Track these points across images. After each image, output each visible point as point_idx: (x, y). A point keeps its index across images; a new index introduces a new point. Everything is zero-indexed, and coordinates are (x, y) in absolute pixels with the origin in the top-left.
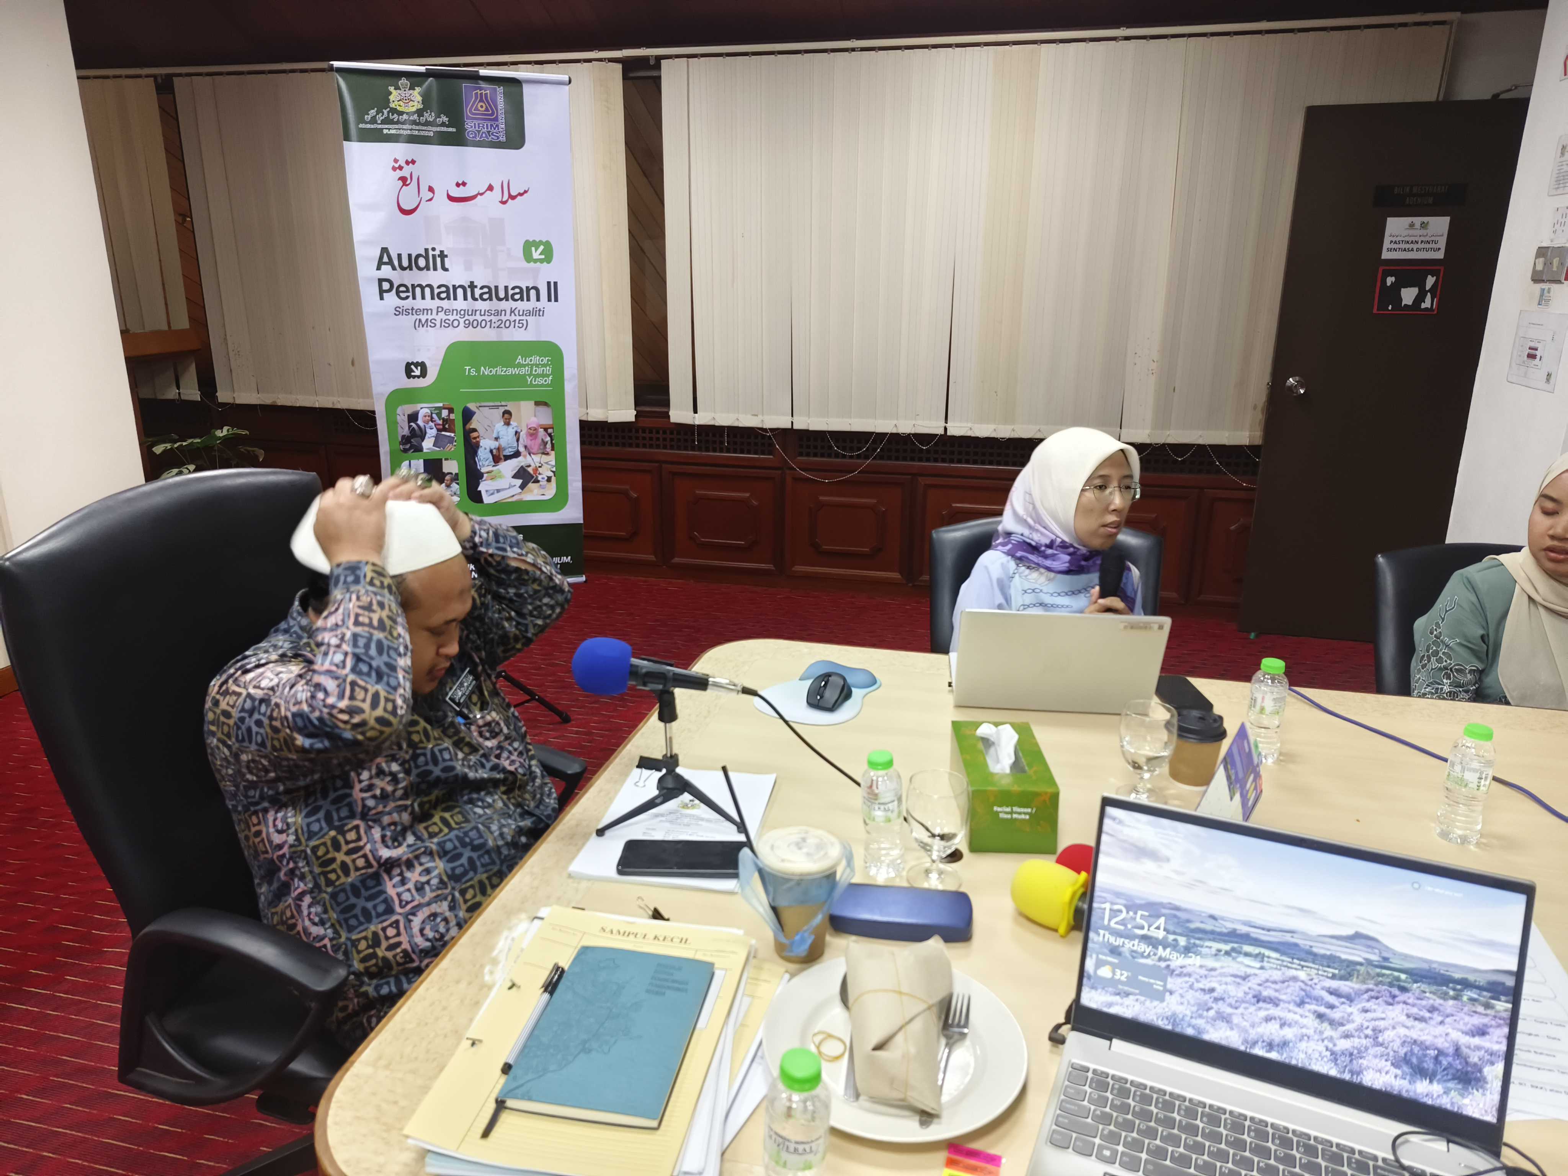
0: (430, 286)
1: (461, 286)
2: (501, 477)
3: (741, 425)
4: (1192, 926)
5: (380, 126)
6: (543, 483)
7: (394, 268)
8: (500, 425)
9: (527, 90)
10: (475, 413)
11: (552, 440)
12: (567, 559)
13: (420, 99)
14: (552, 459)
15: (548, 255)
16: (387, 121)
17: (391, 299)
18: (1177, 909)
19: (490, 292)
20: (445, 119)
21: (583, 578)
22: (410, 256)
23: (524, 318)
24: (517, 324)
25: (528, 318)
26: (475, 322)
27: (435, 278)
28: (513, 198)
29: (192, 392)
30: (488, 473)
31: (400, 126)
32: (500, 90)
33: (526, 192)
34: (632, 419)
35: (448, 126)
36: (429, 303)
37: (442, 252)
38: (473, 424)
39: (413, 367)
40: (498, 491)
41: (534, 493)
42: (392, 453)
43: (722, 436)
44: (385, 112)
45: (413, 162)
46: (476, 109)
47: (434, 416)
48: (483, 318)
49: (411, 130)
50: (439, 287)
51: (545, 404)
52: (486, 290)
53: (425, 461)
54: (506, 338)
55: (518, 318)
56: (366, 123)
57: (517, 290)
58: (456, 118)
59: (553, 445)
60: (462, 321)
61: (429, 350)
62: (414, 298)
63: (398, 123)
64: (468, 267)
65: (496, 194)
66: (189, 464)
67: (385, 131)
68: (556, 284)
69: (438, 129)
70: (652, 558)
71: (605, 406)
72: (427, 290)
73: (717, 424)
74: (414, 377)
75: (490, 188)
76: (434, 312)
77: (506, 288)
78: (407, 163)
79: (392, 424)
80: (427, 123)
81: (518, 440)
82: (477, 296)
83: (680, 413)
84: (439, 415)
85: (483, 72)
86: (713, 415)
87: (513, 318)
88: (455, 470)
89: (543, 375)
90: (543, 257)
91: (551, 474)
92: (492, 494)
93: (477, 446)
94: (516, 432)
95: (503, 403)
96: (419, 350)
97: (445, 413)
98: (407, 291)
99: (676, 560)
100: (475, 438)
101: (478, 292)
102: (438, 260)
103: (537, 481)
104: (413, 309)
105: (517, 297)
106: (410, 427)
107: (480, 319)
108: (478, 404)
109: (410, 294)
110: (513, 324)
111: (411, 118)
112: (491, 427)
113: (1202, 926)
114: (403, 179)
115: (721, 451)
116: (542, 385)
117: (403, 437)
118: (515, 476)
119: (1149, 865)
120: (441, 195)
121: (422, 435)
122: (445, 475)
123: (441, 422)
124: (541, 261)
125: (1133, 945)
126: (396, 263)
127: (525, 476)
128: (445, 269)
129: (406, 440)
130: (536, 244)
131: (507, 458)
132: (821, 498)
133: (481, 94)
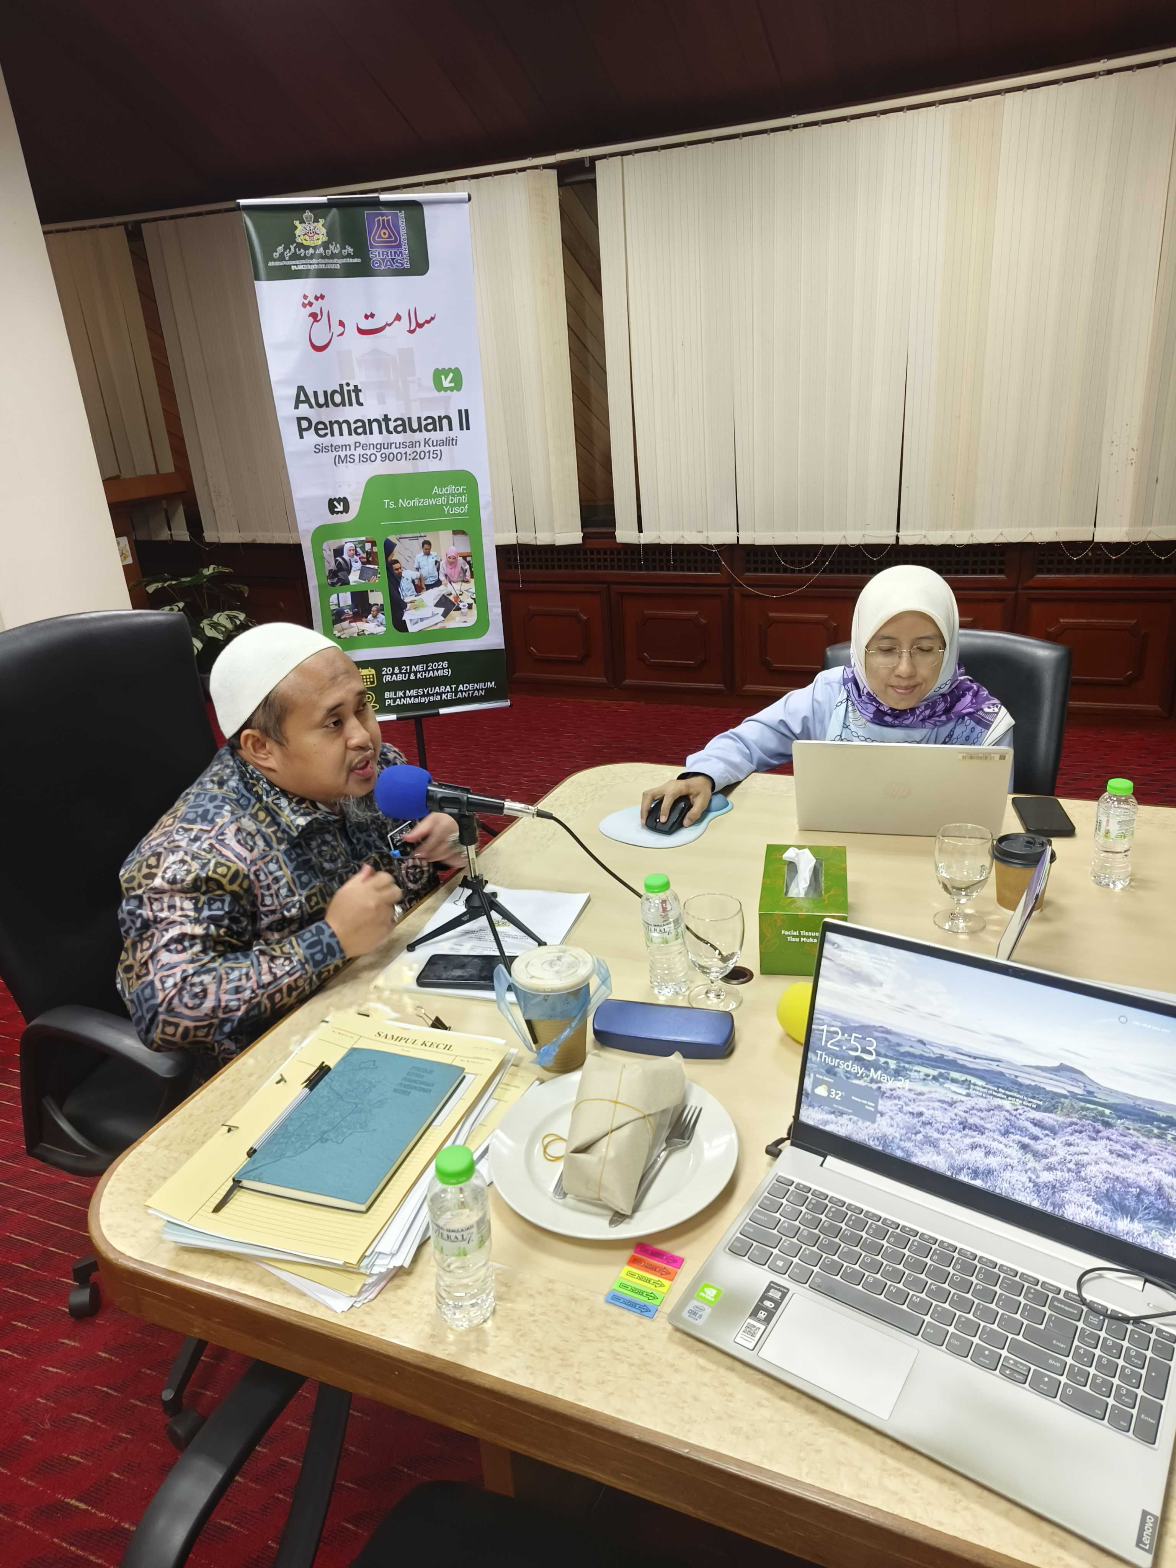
0: (347, 422)
1: (376, 420)
2: (424, 606)
3: (686, 543)
4: (902, 1050)
5: (288, 263)
6: (465, 610)
7: (311, 406)
8: (420, 556)
9: (428, 211)
10: (394, 545)
11: (471, 568)
12: (491, 685)
13: (324, 231)
14: (471, 586)
15: (458, 382)
16: (295, 257)
17: (310, 435)
18: (889, 1032)
19: (404, 424)
20: (350, 250)
21: (508, 703)
22: (325, 392)
23: (438, 448)
24: (431, 455)
25: (441, 448)
26: (391, 456)
27: (351, 413)
28: (420, 326)
29: (182, 534)
30: (411, 602)
31: (307, 261)
32: (402, 215)
33: (432, 319)
34: (580, 541)
35: (353, 257)
36: (347, 439)
37: (356, 386)
38: (395, 556)
39: (335, 503)
40: (422, 620)
41: (456, 621)
42: (320, 587)
43: (668, 554)
44: (292, 247)
45: (322, 297)
46: (380, 237)
47: (358, 549)
48: (399, 450)
49: (318, 264)
50: (355, 422)
51: (463, 533)
52: (400, 422)
53: (352, 593)
54: (421, 470)
55: (432, 449)
56: (275, 260)
57: (430, 421)
58: (362, 249)
59: (472, 572)
60: (378, 455)
61: (349, 485)
62: (333, 435)
63: (305, 257)
64: (382, 400)
65: (404, 323)
66: (178, 602)
67: (293, 268)
68: (466, 411)
69: (344, 261)
70: (604, 680)
71: (552, 529)
72: (345, 426)
73: (662, 543)
74: (338, 512)
75: (398, 318)
76: (353, 447)
77: (419, 419)
78: (317, 298)
79: (319, 559)
80: (333, 256)
81: (438, 569)
82: (391, 429)
83: (625, 534)
84: (363, 548)
85: (384, 197)
86: (658, 533)
87: (427, 449)
88: (380, 601)
89: (460, 504)
90: (453, 385)
91: (472, 601)
92: (417, 623)
93: (400, 576)
94: (436, 562)
95: (422, 534)
96: (340, 486)
97: (368, 546)
98: (326, 428)
99: (627, 682)
100: (397, 569)
101: (392, 425)
102: (353, 395)
103: (459, 609)
104: (332, 446)
105: (430, 427)
106: (336, 561)
107: (395, 451)
108: (399, 536)
109: (328, 431)
110: (427, 454)
111: (318, 252)
112: (411, 558)
113: (911, 1050)
114: (314, 316)
115: (668, 570)
116: (459, 515)
117: (330, 571)
118: (437, 605)
119: (863, 989)
120: (351, 329)
121: (348, 569)
122: (371, 606)
123: (365, 555)
124: (451, 389)
125: (848, 1066)
126: (313, 401)
127: (447, 604)
128: (360, 404)
129: (333, 574)
130: (446, 372)
131: (429, 587)
132: (771, 614)
133: (383, 220)
